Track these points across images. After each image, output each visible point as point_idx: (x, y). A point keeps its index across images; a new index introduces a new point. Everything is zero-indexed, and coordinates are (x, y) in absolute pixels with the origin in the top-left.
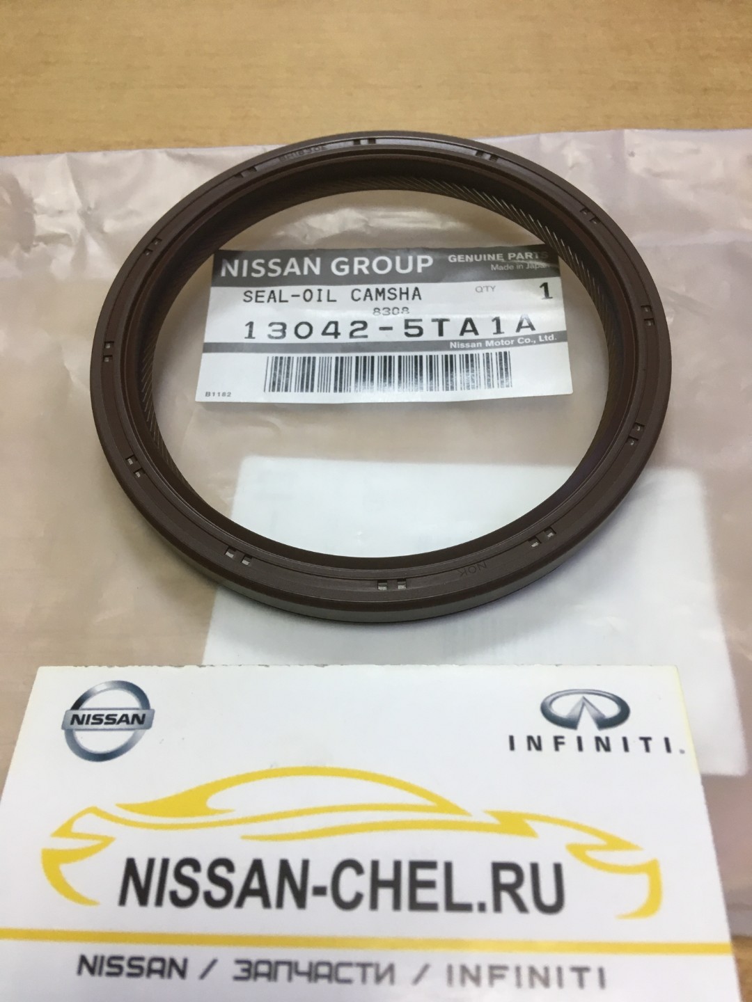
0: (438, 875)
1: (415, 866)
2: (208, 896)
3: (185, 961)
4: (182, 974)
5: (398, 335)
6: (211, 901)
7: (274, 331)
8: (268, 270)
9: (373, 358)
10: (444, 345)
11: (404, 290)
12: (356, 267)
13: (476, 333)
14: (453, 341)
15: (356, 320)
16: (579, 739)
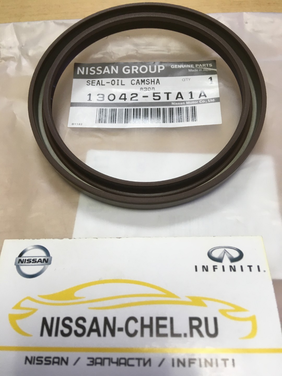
0: (167, 323)
1: (158, 319)
2: (76, 332)
3: (68, 358)
4: (66, 363)
5: (150, 99)
6: (77, 334)
7: (99, 97)
8: (97, 71)
9: (140, 109)
10: (169, 104)
11: (153, 80)
12: (133, 70)
13: (183, 99)
14: (173, 102)
15: (133, 93)
16: (223, 267)
